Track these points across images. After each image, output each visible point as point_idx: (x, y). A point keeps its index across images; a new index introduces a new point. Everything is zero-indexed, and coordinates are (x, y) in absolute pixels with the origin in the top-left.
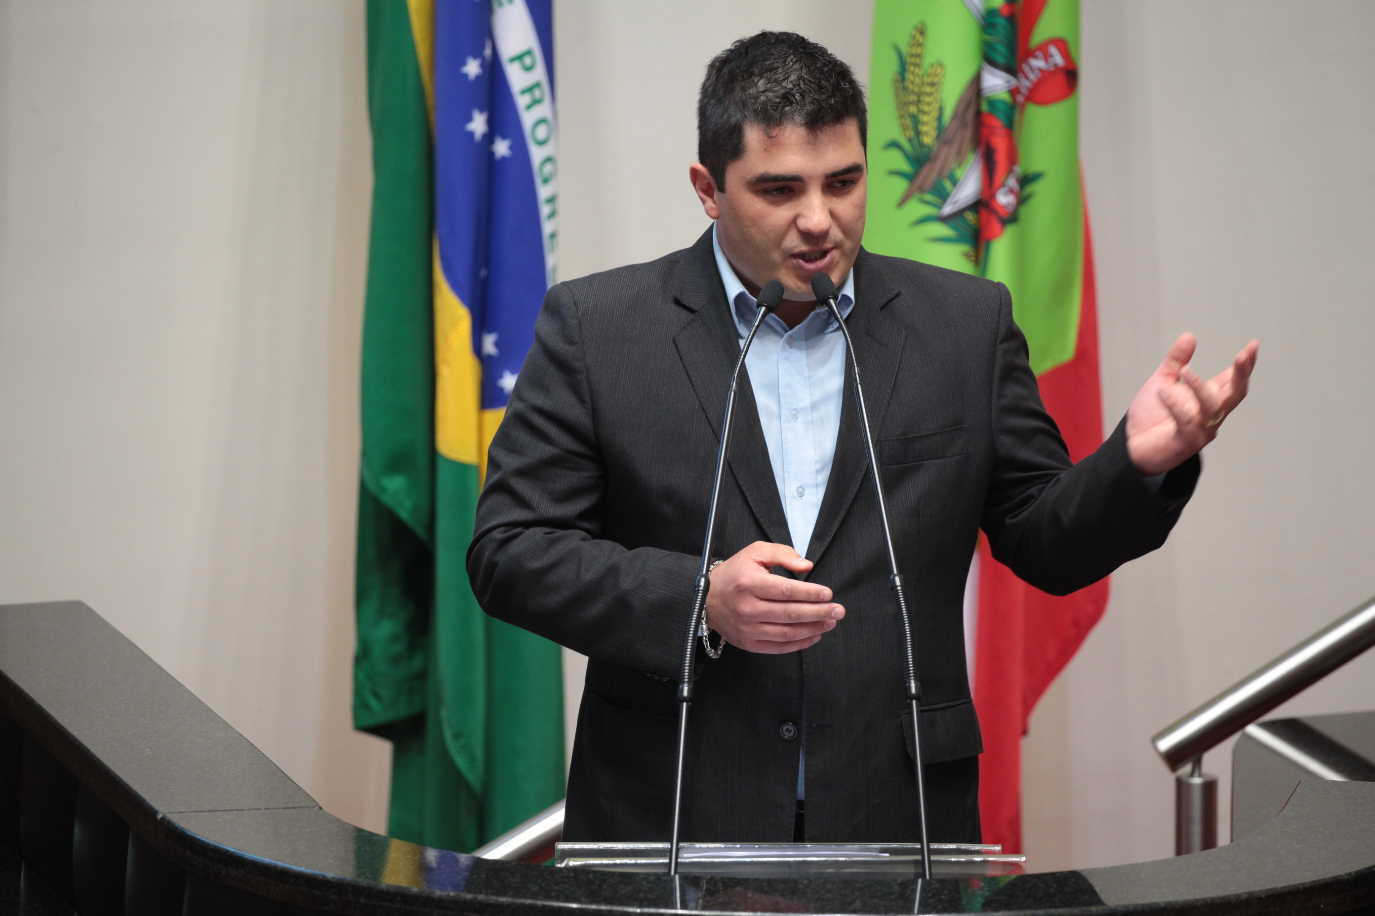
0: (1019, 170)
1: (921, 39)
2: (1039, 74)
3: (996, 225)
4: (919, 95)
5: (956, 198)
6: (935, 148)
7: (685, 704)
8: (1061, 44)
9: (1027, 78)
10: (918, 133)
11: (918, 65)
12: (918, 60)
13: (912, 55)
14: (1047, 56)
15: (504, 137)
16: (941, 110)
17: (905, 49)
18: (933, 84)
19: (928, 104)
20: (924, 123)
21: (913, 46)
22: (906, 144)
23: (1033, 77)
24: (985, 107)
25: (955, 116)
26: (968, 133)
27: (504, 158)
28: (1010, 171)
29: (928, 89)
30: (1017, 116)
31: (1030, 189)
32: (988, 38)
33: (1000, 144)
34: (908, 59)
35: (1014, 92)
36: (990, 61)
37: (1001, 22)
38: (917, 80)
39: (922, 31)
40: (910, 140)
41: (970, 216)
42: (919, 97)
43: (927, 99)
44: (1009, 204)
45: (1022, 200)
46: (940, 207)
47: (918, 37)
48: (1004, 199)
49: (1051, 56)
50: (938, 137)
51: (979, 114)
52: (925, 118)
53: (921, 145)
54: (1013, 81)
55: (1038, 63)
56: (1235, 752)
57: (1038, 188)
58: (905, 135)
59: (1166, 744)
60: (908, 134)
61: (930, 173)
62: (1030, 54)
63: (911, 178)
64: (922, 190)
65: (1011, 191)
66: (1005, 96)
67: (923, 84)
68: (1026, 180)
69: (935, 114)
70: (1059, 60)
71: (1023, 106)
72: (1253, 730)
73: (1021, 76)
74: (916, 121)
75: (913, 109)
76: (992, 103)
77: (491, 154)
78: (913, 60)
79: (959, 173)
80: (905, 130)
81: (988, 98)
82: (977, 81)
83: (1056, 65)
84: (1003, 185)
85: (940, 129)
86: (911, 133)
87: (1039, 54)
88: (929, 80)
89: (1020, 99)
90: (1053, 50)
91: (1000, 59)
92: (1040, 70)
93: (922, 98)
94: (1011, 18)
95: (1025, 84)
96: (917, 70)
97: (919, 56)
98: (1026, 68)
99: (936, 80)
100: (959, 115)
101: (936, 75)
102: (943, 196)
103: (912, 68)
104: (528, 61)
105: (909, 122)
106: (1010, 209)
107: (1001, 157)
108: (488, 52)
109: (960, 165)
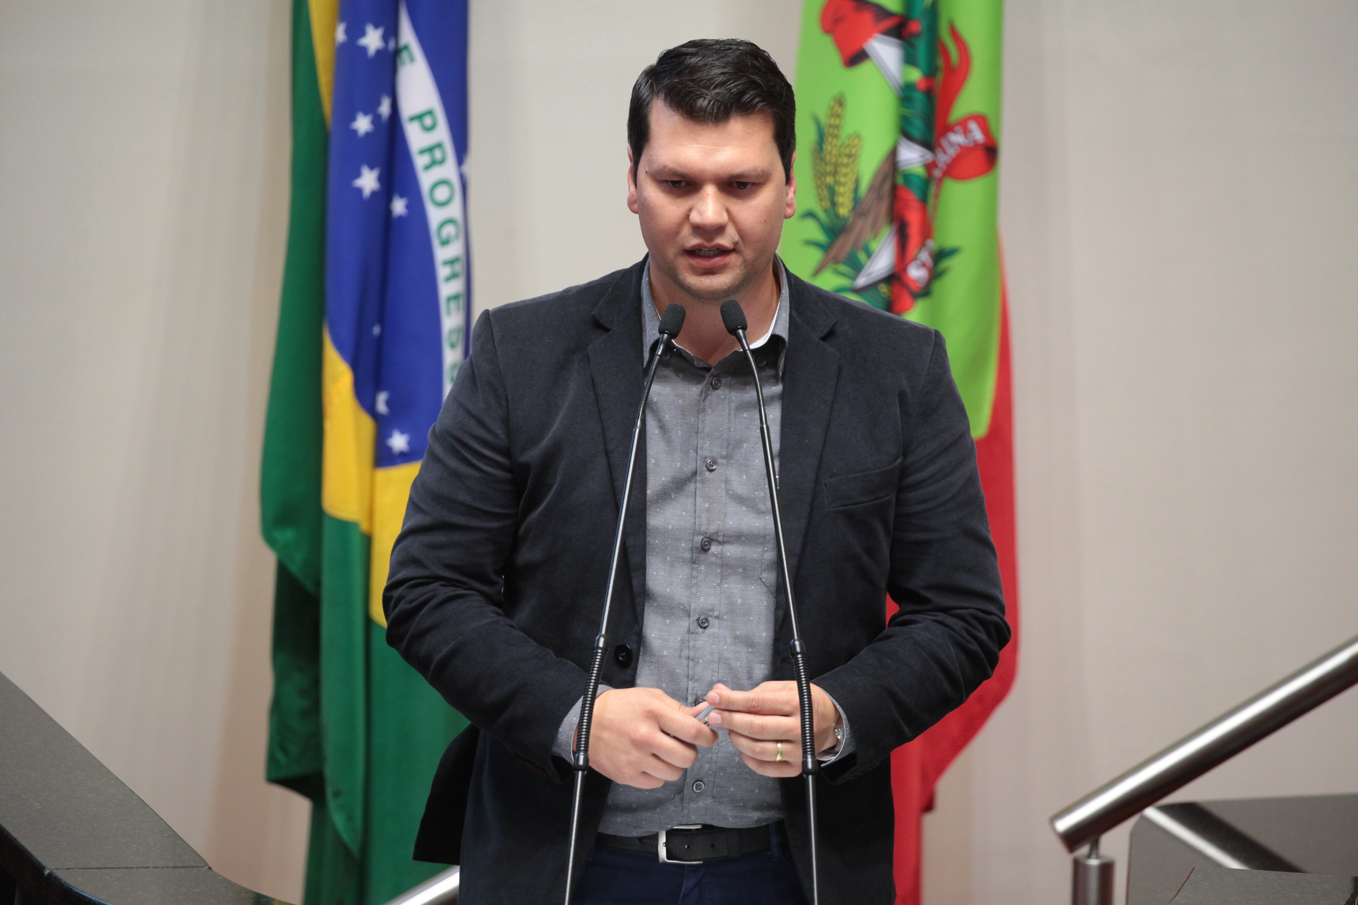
0: (933, 244)
1: (839, 110)
2: (959, 150)
3: (906, 299)
4: (836, 165)
5: (870, 270)
6: (851, 220)
7: (580, 773)
8: (982, 121)
9: (945, 152)
10: (834, 204)
11: (835, 136)
12: (836, 131)
13: (831, 126)
14: (966, 132)
15: (402, 196)
16: (857, 182)
17: (824, 120)
18: (849, 156)
19: (845, 175)
20: (842, 194)
21: (832, 116)
22: (822, 215)
23: (952, 152)
24: (900, 181)
25: (871, 188)
26: (884, 206)
27: (401, 218)
28: (923, 245)
29: (845, 160)
30: (933, 189)
31: (945, 264)
32: (907, 112)
33: (913, 218)
34: (826, 130)
35: (930, 167)
36: (906, 134)
37: (919, 97)
38: (835, 152)
39: (840, 102)
40: (826, 211)
41: (884, 289)
42: (836, 168)
43: (844, 170)
44: (920, 278)
45: (935, 274)
46: (854, 278)
47: (837, 108)
48: (916, 273)
49: (970, 132)
50: (854, 208)
51: (894, 188)
52: (841, 189)
53: (837, 216)
54: (929, 156)
55: (957, 138)
56: (1133, 835)
57: (953, 264)
58: (822, 206)
59: (1064, 824)
60: (824, 204)
61: (845, 244)
62: (948, 129)
63: (826, 248)
64: (836, 261)
65: (924, 265)
66: (918, 170)
67: (840, 155)
68: (940, 255)
69: (851, 186)
70: (978, 135)
71: (940, 181)
72: (1152, 813)
73: (938, 150)
74: (832, 192)
75: (829, 180)
76: (907, 177)
77: (388, 211)
78: (831, 130)
79: (874, 246)
80: (821, 200)
81: (904, 171)
82: (893, 154)
83: (975, 142)
84: (915, 259)
85: (856, 201)
86: (827, 204)
87: (959, 128)
88: (847, 151)
89: (937, 173)
90: (973, 126)
91: (916, 133)
92: (960, 146)
93: (838, 169)
94: (929, 93)
95: (943, 159)
96: (835, 141)
97: (837, 127)
98: (944, 143)
99: (853, 151)
100: (875, 188)
101: (854, 146)
102: (857, 268)
103: (830, 139)
104: (428, 121)
105: (825, 193)
106: (922, 284)
107: (914, 230)
108: (385, 109)
109: (875, 237)
